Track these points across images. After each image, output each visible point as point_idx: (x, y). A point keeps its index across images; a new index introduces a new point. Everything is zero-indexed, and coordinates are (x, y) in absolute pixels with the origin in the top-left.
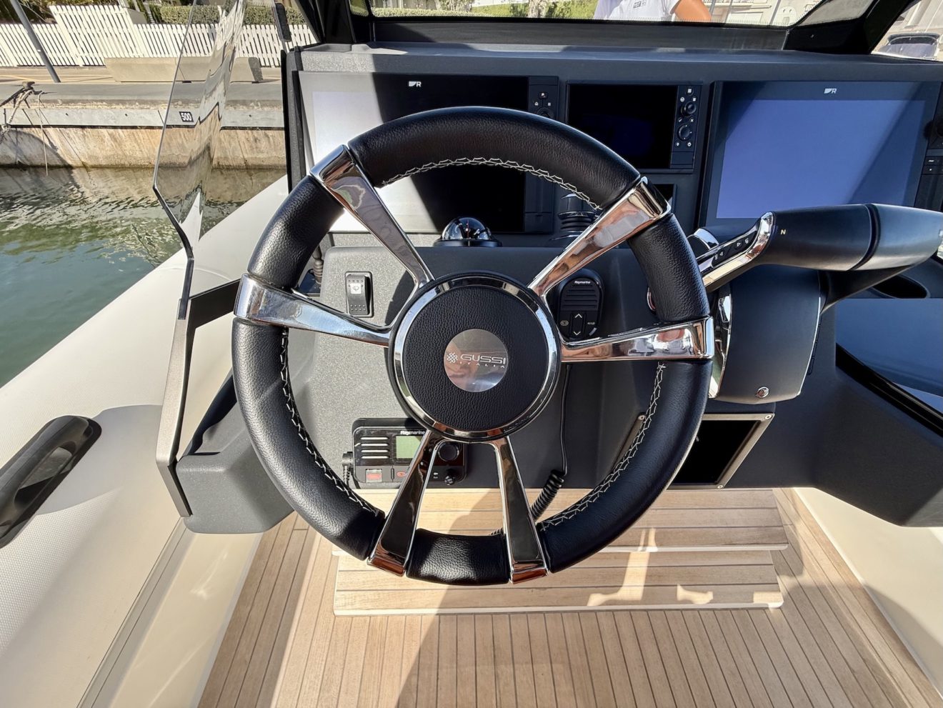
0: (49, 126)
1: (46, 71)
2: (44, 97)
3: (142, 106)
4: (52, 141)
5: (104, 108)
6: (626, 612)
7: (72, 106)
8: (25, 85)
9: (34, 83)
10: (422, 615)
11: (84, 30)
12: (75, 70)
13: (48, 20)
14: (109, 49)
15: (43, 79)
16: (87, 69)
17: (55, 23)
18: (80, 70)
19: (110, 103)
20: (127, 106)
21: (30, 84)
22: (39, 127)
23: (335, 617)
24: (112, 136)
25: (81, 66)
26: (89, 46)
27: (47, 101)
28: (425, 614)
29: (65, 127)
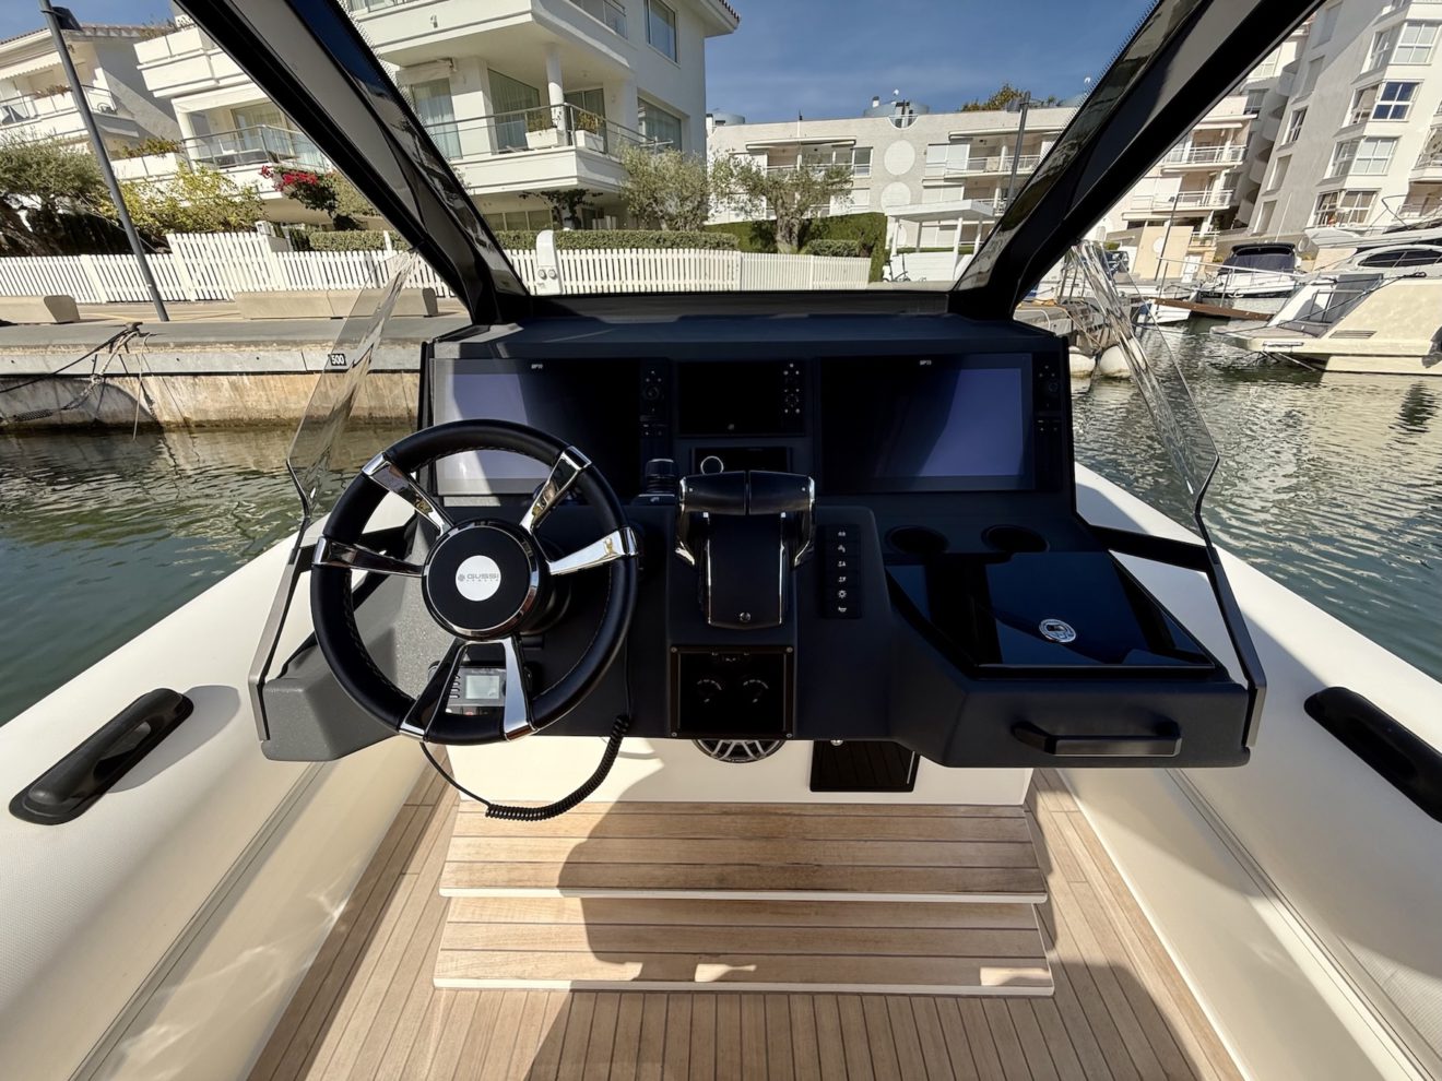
0: (149, 374)
1: (153, 308)
2: (150, 340)
3: (280, 347)
4: (148, 393)
5: (230, 350)
6: (830, 996)
7: (187, 350)
8: (130, 326)
9: (141, 323)
10: (550, 991)
11: (206, 260)
12: (186, 306)
13: (161, 249)
14: (234, 283)
15: (151, 318)
16: (201, 304)
17: (169, 252)
18: (191, 306)
19: (238, 344)
20: (261, 348)
21: (136, 326)
22: (137, 375)
23: (435, 989)
24: (234, 387)
25: (193, 300)
26: (210, 275)
27: (155, 345)
28: (554, 990)
29: (172, 374)
